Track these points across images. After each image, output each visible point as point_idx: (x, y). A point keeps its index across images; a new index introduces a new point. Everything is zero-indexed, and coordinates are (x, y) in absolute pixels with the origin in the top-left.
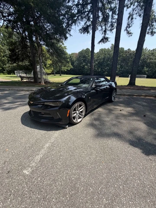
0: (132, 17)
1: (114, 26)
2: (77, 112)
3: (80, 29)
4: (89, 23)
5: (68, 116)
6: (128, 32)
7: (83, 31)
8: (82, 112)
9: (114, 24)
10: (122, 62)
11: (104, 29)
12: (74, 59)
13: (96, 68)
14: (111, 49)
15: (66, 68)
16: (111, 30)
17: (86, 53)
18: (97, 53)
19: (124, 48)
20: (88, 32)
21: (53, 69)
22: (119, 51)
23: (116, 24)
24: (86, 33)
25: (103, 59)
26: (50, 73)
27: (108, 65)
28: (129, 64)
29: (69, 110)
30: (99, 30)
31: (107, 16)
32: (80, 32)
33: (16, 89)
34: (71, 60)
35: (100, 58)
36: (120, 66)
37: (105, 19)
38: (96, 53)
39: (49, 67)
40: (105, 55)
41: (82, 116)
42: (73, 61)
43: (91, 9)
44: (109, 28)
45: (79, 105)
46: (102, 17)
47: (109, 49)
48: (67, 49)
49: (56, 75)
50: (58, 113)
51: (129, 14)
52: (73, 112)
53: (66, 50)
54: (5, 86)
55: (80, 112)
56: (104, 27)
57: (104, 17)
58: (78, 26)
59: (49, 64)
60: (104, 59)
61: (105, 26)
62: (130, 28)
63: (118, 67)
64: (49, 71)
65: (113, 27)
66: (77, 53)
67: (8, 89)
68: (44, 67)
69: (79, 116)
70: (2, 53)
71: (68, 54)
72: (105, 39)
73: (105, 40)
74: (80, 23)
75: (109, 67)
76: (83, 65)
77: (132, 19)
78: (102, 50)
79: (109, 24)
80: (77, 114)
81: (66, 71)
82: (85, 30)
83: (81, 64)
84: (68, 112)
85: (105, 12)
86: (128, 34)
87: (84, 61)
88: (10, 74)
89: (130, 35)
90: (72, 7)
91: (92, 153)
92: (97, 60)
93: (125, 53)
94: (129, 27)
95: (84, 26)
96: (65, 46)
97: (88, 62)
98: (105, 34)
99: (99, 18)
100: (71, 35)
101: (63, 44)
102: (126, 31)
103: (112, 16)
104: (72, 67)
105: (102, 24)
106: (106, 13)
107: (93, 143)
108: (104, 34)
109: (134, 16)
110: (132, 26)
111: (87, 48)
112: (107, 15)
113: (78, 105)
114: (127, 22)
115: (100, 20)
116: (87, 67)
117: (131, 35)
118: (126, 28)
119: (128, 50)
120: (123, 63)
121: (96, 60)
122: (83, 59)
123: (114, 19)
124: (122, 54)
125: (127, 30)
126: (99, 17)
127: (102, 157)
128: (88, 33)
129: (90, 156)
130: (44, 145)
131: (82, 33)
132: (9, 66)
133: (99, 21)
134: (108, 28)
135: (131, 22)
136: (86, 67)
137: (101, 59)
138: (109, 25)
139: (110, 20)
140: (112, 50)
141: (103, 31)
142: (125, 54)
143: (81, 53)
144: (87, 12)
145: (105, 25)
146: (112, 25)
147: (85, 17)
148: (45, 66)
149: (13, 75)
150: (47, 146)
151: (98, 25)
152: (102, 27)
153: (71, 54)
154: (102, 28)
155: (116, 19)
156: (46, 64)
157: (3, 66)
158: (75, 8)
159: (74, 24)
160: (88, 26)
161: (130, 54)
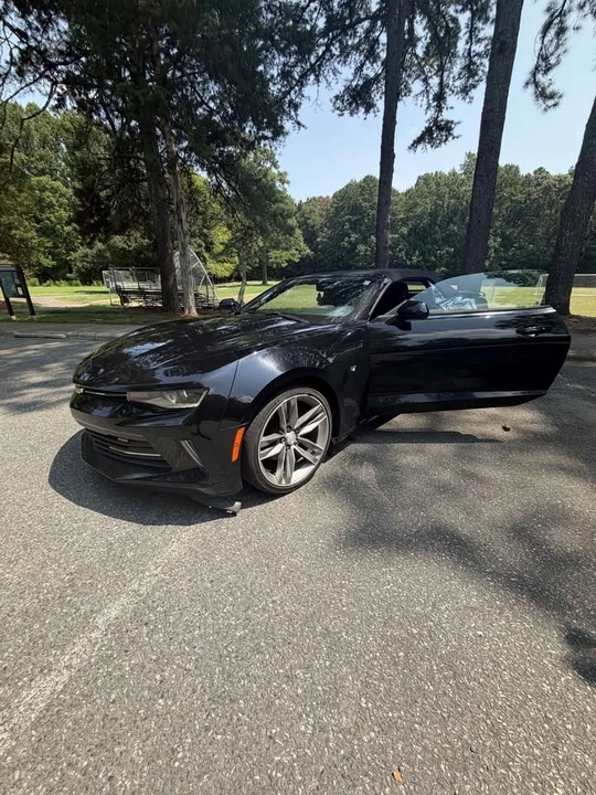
0: (561, 22)
1: (480, 73)
2: (290, 436)
3: (337, 97)
4: (371, 70)
5: (235, 456)
6: (543, 89)
7: (350, 104)
8: (313, 435)
9: (478, 62)
10: (508, 222)
11: (436, 89)
12: (317, 220)
13: (401, 250)
14: (465, 173)
15: (286, 255)
16: (465, 90)
17: (361, 194)
18: (408, 191)
19: (517, 168)
20: (369, 107)
21: (236, 259)
22: (499, 180)
23: (486, 62)
24: (362, 110)
25: (431, 215)
26: (227, 274)
27: (448, 240)
28: (540, 232)
29: (241, 432)
30: (412, 94)
31: (448, 30)
32: (338, 108)
33: (89, 334)
34: (304, 225)
35: (419, 210)
36: (499, 240)
37: (442, 46)
38: (400, 191)
39: (221, 254)
40: (440, 197)
41: (313, 453)
42: (313, 227)
43: (380, 10)
44: (458, 83)
45: (294, 403)
46: (428, 40)
47: (454, 173)
48: (288, 183)
49: (248, 283)
50: (185, 444)
51: (549, 10)
52: (263, 439)
53: (286, 185)
54: (59, 325)
55: (305, 436)
56: (434, 81)
57: (435, 36)
58: (329, 84)
59: (222, 244)
60: (434, 215)
61: (442, 76)
62: (551, 74)
63: (491, 243)
64: (223, 270)
65: (476, 74)
66: (328, 197)
67: (63, 336)
68: (206, 255)
69: (297, 455)
70: (65, 210)
71: (292, 201)
72: (440, 128)
73: (437, 132)
74: (335, 72)
75: (454, 247)
76: (350, 243)
77: (562, 31)
78: (425, 180)
79: (459, 67)
80: (288, 446)
81: (284, 265)
82: (357, 98)
83: (343, 240)
84: (238, 440)
85: (439, 12)
86: (541, 101)
87: (355, 226)
88: (91, 284)
89: (551, 102)
90: (304, 9)
91: (336, 688)
92: (404, 222)
93: (523, 185)
94: (548, 69)
95: (354, 84)
96: (281, 170)
97: (369, 228)
98: (439, 109)
99: (415, 46)
100: (299, 124)
101: (275, 164)
102: (531, 88)
103: (472, 30)
104: (308, 251)
105: (427, 68)
106: (444, 17)
107: (351, 616)
108: (433, 110)
109: (572, 19)
110: (558, 63)
111: (368, 177)
112: (451, 25)
113: (289, 403)
114: (538, 46)
115: (420, 51)
116: (366, 250)
117: (555, 105)
118: (534, 75)
119: (535, 172)
120: (513, 226)
121: (402, 219)
122: (349, 220)
123: (479, 41)
124: (507, 190)
125: (537, 84)
126: (413, 41)
127: (392, 724)
128: (367, 111)
129: (320, 712)
130: (99, 611)
131: (346, 113)
132: (86, 256)
133: (417, 57)
134: (451, 83)
135: (557, 47)
136: (361, 248)
137: (420, 217)
138: (456, 69)
139: (461, 46)
140: (468, 179)
141: (431, 97)
142: (521, 192)
143: (343, 196)
144: (364, 20)
145: (441, 69)
146: (470, 70)
147: (356, 48)
148: (208, 249)
149: (98, 285)
150: (114, 613)
151: (409, 76)
152: (425, 81)
153: (304, 201)
154: (428, 84)
155: (486, 42)
156: (212, 243)
157: (69, 255)
158: (315, 15)
159: (312, 77)
160: (369, 83)
161: (547, 190)
